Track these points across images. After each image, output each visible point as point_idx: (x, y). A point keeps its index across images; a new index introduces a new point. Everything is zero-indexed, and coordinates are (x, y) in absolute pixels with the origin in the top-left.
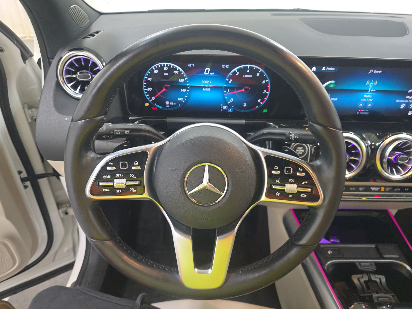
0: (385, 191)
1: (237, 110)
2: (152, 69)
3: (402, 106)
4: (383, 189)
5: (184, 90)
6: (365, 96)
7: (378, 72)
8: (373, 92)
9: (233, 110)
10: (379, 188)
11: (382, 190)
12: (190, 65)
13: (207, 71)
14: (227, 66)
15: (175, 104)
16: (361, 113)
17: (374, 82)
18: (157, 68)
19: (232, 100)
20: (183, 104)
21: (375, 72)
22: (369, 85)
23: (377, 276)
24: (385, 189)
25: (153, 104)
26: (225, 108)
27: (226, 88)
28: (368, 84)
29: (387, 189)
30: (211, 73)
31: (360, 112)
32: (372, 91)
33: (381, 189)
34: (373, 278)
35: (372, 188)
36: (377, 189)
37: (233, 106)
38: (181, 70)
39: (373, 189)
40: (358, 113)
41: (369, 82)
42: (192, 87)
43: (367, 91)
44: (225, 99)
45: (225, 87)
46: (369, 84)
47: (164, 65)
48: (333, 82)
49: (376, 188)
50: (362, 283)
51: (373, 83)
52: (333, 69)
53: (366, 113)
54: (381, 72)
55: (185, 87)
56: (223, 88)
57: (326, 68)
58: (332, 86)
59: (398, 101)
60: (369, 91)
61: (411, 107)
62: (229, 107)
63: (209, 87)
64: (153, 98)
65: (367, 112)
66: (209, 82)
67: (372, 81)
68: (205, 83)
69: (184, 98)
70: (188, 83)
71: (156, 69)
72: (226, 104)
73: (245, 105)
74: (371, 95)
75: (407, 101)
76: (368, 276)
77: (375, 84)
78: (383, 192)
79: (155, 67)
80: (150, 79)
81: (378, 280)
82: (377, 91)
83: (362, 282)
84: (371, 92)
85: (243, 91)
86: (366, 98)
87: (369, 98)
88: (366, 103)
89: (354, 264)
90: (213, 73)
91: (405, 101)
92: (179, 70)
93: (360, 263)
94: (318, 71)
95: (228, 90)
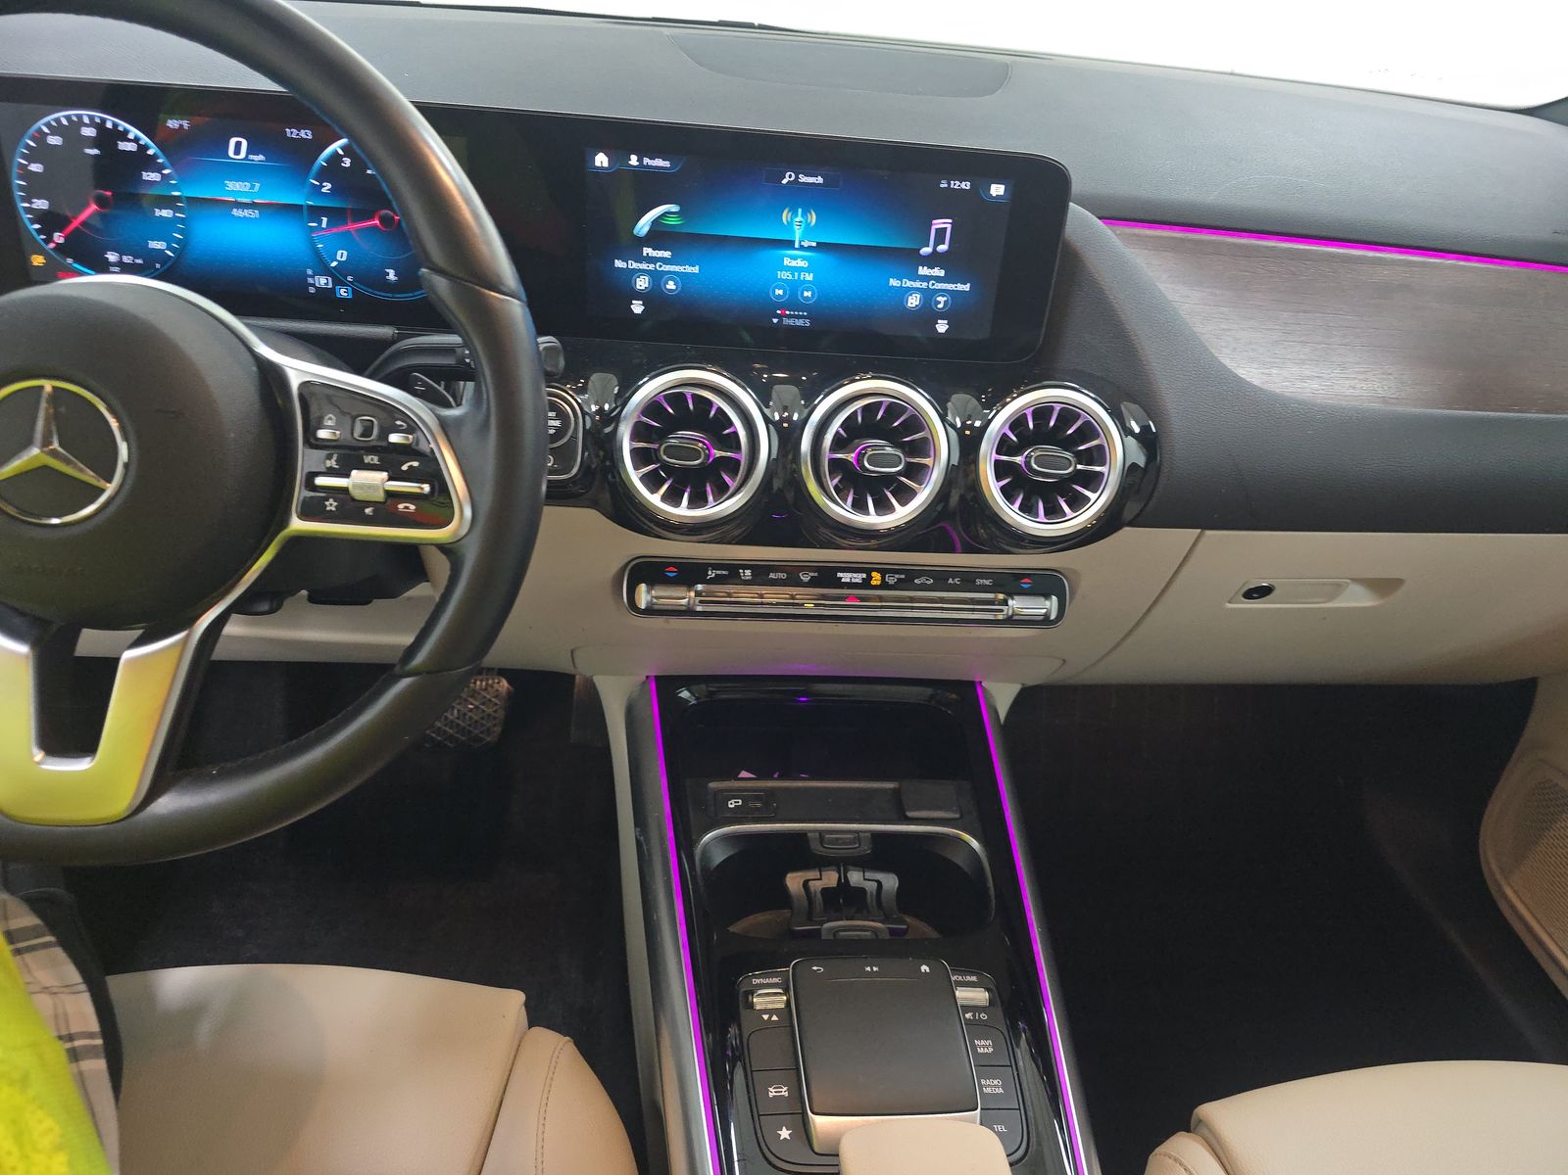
0: (884, 586)
1: (368, 291)
2: (40, 131)
3: (913, 301)
4: (876, 578)
5: (166, 213)
6: (787, 261)
7: (811, 180)
8: (810, 248)
9: (354, 290)
10: (864, 576)
11: (874, 583)
12: (173, 124)
13: (238, 147)
14: (306, 134)
15: (139, 261)
16: (786, 321)
17: (804, 214)
18: (57, 130)
19: (342, 255)
20: (169, 264)
21: (803, 179)
22: (790, 223)
23: (868, 875)
24: (883, 578)
25: (62, 261)
26: (322, 281)
27: (316, 212)
28: (789, 219)
29: (891, 580)
30: (251, 157)
31: (779, 317)
32: (806, 244)
33: (870, 578)
34: (855, 877)
35: (840, 575)
36: (858, 578)
37: (349, 278)
38: (145, 139)
39: (846, 577)
40: (775, 321)
41: (790, 214)
42: (192, 201)
43: (789, 244)
44: (316, 252)
45: (310, 207)
46: (792, 219)
47: (80, 117)
48: (674, 208)
49: (855, 575)
50: (813, 895)
51: (802, 216)
52: (667, 164)
53: (800, 323)
54: (820, 180)
55: (169, 202)
56: (305, 208)
57: (640, 160)
58: (673, 221)
59: (894, 282)
60: (797, 246)
61: (940, 306)
62: (338, 282)
63: (253, 205)
64: (58, 238)
65: (803, 317)
66: (253, 187)
67: (800, 210)
68: (236, 188)
69: (169, 240)
70: (175, 187)
71: (54, 131)
72: (326, 271)
73: (392, 276)
74: (804, 258)
75: (924, 285)
76: (839, 873)
77: (809, 220)
78: (875, 587)
79: (48, 125)
80: (36, 168)
81: (871, 887)
82: (822, 247)
83: (815, 892)
84: (802, 248)
85: (375, 225)
86: (793, 269)
87: (800, 270)
88: (795, 286)
89: (802, 836)
90: (261, 157)
91: (917, 284)
92: (136, 140)
93: (821, 833)
94: (617, 167)
95: (325, 219)
